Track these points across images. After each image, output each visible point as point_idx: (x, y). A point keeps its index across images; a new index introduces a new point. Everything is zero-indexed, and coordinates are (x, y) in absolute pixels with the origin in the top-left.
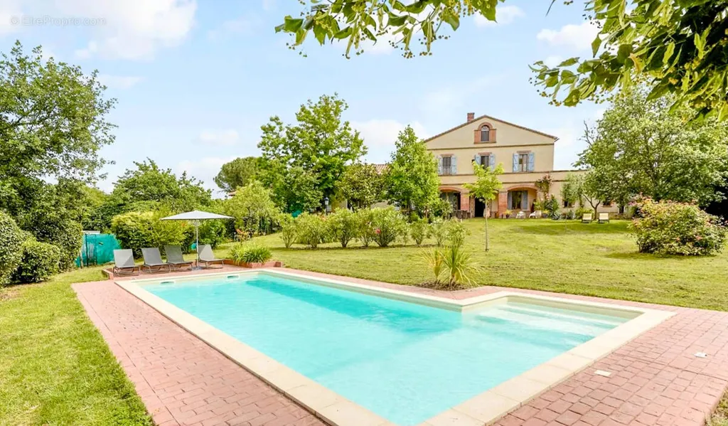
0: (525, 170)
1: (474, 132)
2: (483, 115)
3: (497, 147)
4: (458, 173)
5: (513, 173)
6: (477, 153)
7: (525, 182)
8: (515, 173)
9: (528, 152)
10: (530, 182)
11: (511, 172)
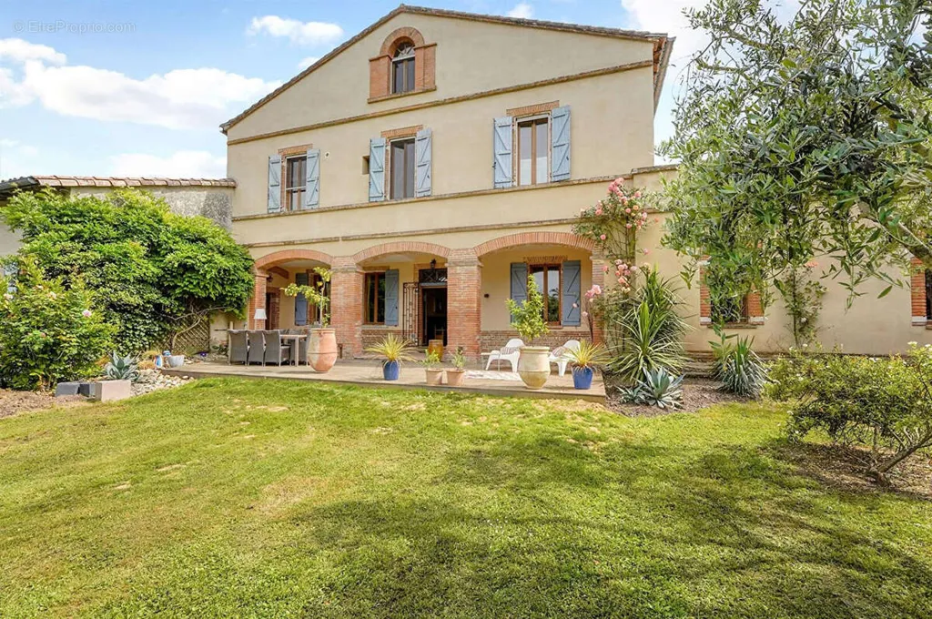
0: (526, 180)
1: (367, 67)
2: (396, 6)
3: (444, 103)
4: (324, 204)
5: (497, 191)
6: (374, 134)
7: (541, 224)
8: (502, 192)
9: (549, 107)
10: (560, 222)
11: (488, 186)
